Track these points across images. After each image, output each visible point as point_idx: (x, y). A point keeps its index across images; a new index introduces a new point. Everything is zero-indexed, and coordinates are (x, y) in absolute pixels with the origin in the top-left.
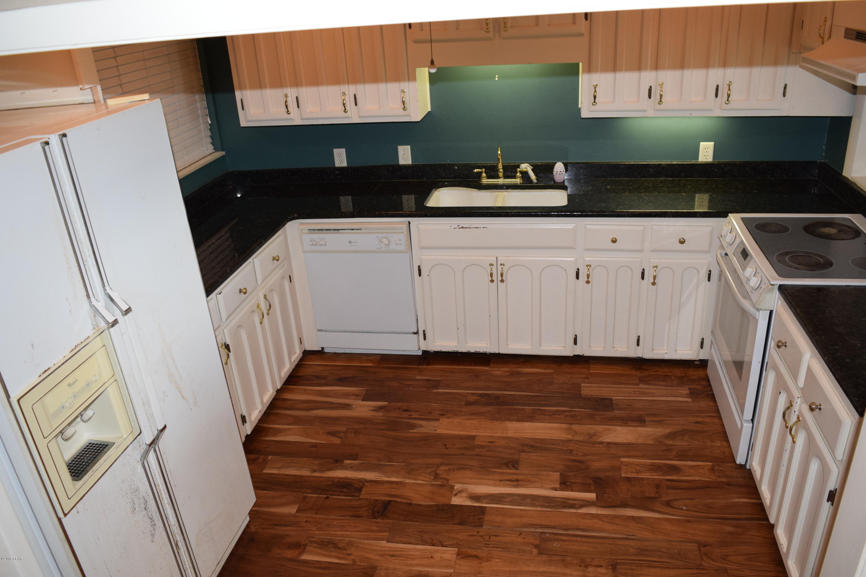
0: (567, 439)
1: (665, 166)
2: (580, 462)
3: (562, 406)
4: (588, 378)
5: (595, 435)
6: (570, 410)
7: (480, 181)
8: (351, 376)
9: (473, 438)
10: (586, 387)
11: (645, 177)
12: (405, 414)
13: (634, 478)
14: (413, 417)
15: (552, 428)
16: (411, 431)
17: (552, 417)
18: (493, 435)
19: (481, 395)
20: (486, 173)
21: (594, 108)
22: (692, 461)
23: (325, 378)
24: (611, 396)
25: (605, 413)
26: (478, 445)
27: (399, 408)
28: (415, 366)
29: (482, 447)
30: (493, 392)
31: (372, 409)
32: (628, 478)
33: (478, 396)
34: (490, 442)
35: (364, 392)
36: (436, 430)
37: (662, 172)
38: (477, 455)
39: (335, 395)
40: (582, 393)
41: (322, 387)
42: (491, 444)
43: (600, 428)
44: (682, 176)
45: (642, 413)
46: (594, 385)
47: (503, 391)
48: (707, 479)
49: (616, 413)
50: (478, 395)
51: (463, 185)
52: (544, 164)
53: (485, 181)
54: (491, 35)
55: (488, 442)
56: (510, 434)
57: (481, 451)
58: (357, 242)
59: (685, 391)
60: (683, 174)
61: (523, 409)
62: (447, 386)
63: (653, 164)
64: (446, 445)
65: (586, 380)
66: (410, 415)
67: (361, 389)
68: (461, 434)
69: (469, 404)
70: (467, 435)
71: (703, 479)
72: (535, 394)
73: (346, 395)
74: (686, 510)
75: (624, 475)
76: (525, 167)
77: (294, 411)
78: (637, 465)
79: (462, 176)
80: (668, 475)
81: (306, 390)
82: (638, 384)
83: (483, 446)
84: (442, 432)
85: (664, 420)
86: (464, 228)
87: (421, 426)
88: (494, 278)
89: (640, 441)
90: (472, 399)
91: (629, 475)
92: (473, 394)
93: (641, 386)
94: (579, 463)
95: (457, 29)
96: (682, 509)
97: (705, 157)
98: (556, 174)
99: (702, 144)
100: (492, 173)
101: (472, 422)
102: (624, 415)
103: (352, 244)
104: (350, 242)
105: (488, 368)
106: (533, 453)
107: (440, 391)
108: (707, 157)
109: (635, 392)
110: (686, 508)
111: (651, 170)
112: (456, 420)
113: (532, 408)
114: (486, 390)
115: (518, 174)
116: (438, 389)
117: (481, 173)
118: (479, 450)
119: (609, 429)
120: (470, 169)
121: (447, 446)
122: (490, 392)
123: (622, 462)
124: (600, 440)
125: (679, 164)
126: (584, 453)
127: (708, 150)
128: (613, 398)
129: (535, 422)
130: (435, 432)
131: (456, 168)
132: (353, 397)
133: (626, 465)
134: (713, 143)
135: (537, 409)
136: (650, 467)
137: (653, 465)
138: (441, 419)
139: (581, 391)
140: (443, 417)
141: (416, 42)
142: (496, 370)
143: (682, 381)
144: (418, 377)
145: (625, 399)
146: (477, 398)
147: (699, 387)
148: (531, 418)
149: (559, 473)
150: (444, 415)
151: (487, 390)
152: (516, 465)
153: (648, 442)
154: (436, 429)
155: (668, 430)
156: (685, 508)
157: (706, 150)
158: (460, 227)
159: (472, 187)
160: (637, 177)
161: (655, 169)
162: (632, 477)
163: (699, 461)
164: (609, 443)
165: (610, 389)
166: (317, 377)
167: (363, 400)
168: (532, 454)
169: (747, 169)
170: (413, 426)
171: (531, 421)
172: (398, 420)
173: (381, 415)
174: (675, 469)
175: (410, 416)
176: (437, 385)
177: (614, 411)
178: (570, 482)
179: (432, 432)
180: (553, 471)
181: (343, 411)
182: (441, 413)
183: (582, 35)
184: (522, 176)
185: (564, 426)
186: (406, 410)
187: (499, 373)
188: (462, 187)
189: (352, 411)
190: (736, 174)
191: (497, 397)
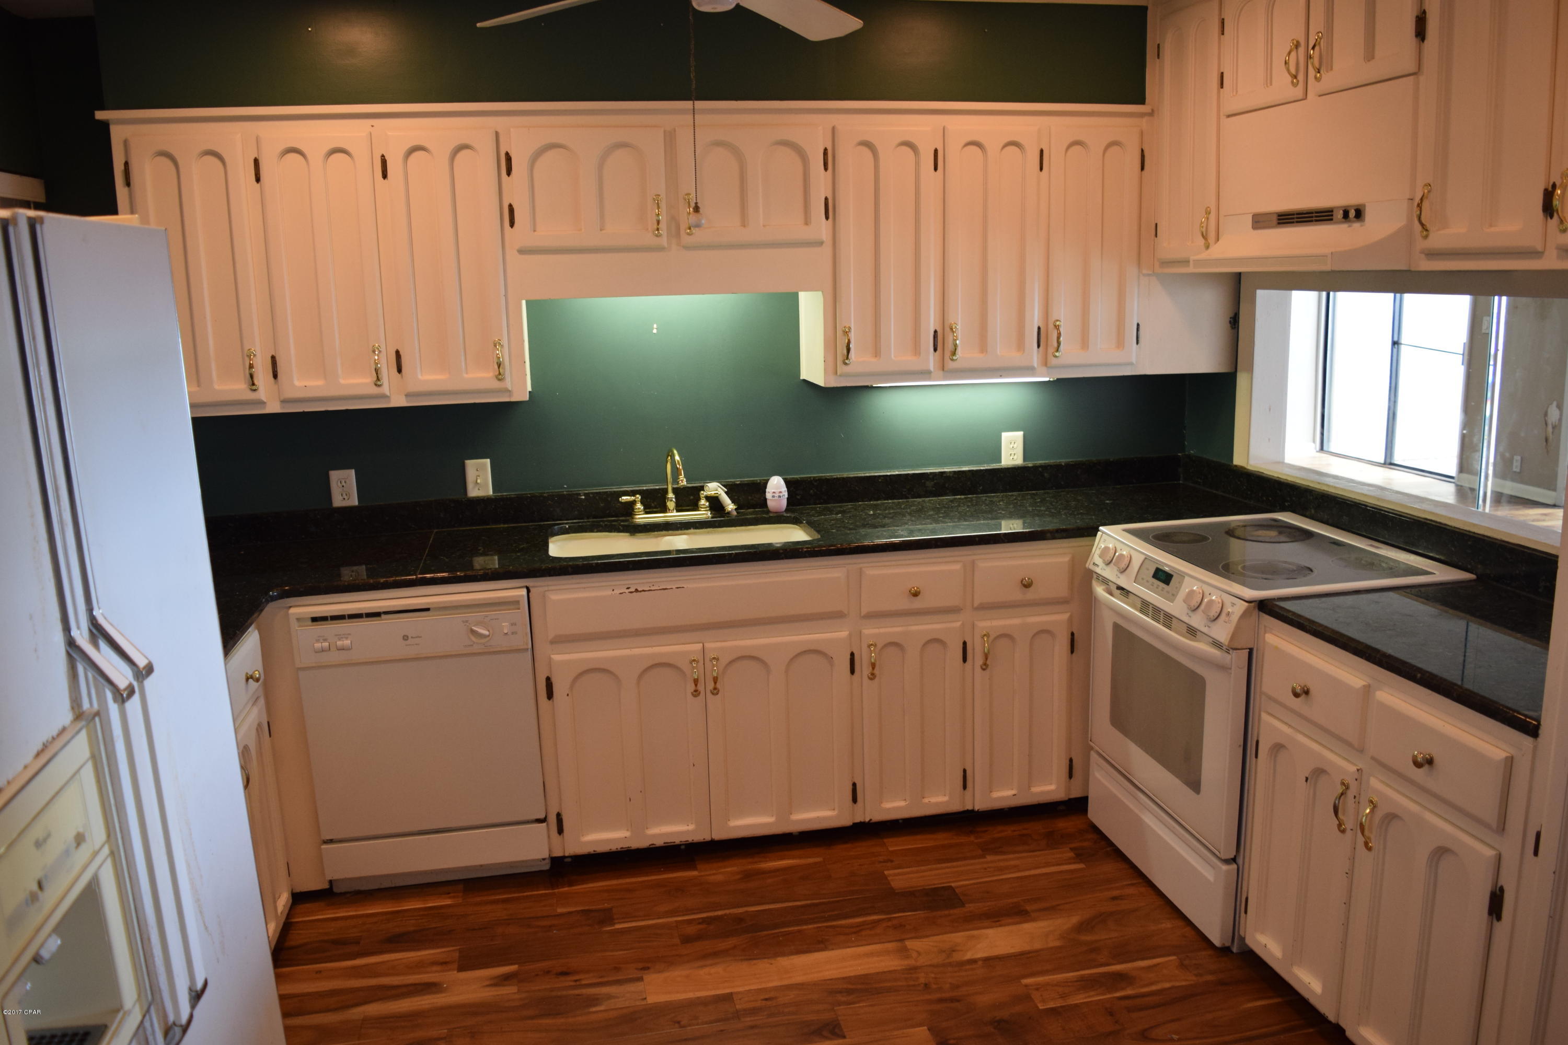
0: (908, 967)
1: (951, 475)
2: (952, 1000)
3: (870, 914)
4: (892, 861)
5: (954, 951)
6: (887, 918)
7: (633, 518)
8: (412, 929)
9: (728, 998)
10: (895, 875)
11: (920, 497)
12: (568, 981)
13: (1061, 1007)
14: (584, 982)
15: (867, 955)
16: (594, 1009)
17: (856, 935)
18: (763, 986)
19: (704, 921)
20: (642, 503)
21: (846, 369)
22: (1143, 959)
23: (357, 942)
24: (949, 882)
25: (952, 912)
26: (745, 1010)
27: (548, 972)
28: (545, 890)
29: (754, 1011)
30: (727, 912)
31: (488, 983)
32: (1052, 1009)
33: (700, 923)
34: (766, 999)
35: (457, 955)
36: (645, 999)
37: (947, 486)
38: (752, 1027)
39: (393, 970)
40: (893, 884)
41: (355, 959)
42: (769, 1003)
43: (958, 937)
44: (979, 490)
45: (1015, 900)
46: (908, 870)
47: (746, 906)
48: (1184, 983)
49: (970, 907)
50: (701, 921)
51: (601, 528)
52: (746, 482)
53: (642, 518)
54: (664, 241)
55: (762, 1000)
56: (799, 978)
57: (756, 1018)
58: (420, 637)
59: (1066, 853)
60: (981, 488)
61: (799, 931)
62: (627, 917)
63: (931, 473)
64: (679, 1022)
65: (889, 864)
66: (576, 981)
67: (451, 948)
68: (699, 996)
69: (687, 940)
70: (714, 996)
71: (1177, 984)
72: (809, 902)
73: (419, 966)
74: (1179, 1040)
75: (1044, 1006)
76: (714, 488)
77: (307, 1017)
78: (1056, 985)
79: (594, 513)
80: (1117, 990)
81: (320, 972)
82: (983, 856)
83: (754, 1009)
84: (659, 1001)
85: (1058, 905)
86: (641, 591)
87: (609, 997)
88: (701, 688)
89: (1037, 946)
90: (691, 930)
91: (1051, 1005)
92: (690, 922)
93: (989, 858)
94: (952, 1002)
95: (601, 230)
96: (1172, 1040)
97: (1011, 457)
98: (773, 497)
99: (1005, 435)
100: (655, 501)
101: (713, 970)
102: (987, 908)
103: (409, 641)
104: (405, 638)
105: (695, 873)
106: (859, 1002)
107: (618, 926)
108: (1015, 457)
109: (985, 869)
110: (1177, 1037)
111: (929, 484)
112: (678, 973)
113: (815, 926)
114: (712, 911)
115: (703, 502)
116: (614, 924)
117: (633, 503)
118: (752, 1019)
119: (973, 936)
120: (609, 499)
121: (682, 1023)
122: (720, 913)
123: (1026, 986)
124: (968, 956)
125: (973, 470)
126: (950, 984)
127: (1015, 446)
128: (953, 885)
129: (833, 949)
130: (644, 1003)
131: (583, 497)
132: (435, 968)
133: (1037, 989)
134: (1021, 434)
135: (827, 927)
136: (1079, 983)
137: (1082, 979)
138: (645, 977)
139: (889, 883)
140: (646, 972)
141: (521, 251)
142: (714, 874)
143: (1053, 840)
144: (560, 910)
145: (974, 884)
146: (701, 927)
147: (1086, 844)
148: (819, 943)
149: (926, 1028)
150: (648, 968)
151: (715, 911)
152: (836, 1030)
153: (1051, 944)
154: (645, 997)
155: (1075, 920)
156: (1175, 1037)
157: (1012, 446)
158: (632, 590)
159: (619, 531)
160: (907, 498)
161: (935, 481)
162: (1058, 1007)
163: (1154, 957)
164: (987, 960)
165: (940, 871)
166: (337, 942)
167: (461, 969)
168: (858, 1005)
169: (1078, 473)
170: (594, 1001)
171: (825, 949)
172: (554, 994)
173: (514, 991)
174: (1121, 979)
175: (578, 983)
176: (607, 917)
177: (967, 905)
178: (954, 1039)
179: (638, 1003)
180: (913, 1026)
181: (426, 997)
182: (641, 965)
183: (821, 243)
184: (710, 504)
185: (890, 946)
186: (565, 974)
187: (720, 878)
188: (597, 532)
189: (443, 995)
190: (1062, 483)
191: (739, 919)
